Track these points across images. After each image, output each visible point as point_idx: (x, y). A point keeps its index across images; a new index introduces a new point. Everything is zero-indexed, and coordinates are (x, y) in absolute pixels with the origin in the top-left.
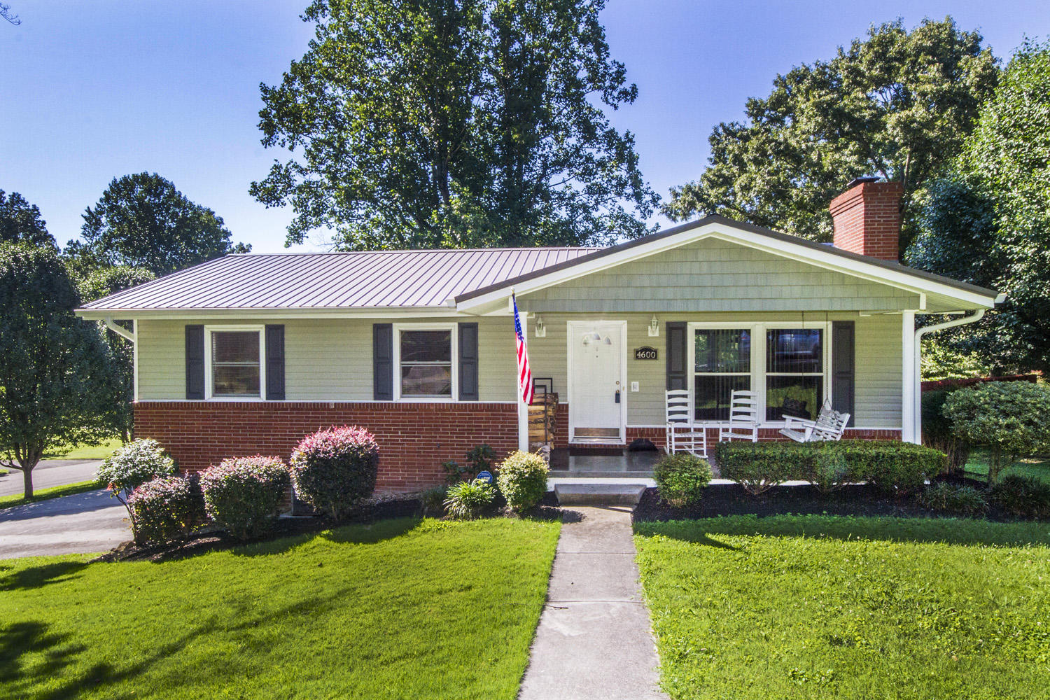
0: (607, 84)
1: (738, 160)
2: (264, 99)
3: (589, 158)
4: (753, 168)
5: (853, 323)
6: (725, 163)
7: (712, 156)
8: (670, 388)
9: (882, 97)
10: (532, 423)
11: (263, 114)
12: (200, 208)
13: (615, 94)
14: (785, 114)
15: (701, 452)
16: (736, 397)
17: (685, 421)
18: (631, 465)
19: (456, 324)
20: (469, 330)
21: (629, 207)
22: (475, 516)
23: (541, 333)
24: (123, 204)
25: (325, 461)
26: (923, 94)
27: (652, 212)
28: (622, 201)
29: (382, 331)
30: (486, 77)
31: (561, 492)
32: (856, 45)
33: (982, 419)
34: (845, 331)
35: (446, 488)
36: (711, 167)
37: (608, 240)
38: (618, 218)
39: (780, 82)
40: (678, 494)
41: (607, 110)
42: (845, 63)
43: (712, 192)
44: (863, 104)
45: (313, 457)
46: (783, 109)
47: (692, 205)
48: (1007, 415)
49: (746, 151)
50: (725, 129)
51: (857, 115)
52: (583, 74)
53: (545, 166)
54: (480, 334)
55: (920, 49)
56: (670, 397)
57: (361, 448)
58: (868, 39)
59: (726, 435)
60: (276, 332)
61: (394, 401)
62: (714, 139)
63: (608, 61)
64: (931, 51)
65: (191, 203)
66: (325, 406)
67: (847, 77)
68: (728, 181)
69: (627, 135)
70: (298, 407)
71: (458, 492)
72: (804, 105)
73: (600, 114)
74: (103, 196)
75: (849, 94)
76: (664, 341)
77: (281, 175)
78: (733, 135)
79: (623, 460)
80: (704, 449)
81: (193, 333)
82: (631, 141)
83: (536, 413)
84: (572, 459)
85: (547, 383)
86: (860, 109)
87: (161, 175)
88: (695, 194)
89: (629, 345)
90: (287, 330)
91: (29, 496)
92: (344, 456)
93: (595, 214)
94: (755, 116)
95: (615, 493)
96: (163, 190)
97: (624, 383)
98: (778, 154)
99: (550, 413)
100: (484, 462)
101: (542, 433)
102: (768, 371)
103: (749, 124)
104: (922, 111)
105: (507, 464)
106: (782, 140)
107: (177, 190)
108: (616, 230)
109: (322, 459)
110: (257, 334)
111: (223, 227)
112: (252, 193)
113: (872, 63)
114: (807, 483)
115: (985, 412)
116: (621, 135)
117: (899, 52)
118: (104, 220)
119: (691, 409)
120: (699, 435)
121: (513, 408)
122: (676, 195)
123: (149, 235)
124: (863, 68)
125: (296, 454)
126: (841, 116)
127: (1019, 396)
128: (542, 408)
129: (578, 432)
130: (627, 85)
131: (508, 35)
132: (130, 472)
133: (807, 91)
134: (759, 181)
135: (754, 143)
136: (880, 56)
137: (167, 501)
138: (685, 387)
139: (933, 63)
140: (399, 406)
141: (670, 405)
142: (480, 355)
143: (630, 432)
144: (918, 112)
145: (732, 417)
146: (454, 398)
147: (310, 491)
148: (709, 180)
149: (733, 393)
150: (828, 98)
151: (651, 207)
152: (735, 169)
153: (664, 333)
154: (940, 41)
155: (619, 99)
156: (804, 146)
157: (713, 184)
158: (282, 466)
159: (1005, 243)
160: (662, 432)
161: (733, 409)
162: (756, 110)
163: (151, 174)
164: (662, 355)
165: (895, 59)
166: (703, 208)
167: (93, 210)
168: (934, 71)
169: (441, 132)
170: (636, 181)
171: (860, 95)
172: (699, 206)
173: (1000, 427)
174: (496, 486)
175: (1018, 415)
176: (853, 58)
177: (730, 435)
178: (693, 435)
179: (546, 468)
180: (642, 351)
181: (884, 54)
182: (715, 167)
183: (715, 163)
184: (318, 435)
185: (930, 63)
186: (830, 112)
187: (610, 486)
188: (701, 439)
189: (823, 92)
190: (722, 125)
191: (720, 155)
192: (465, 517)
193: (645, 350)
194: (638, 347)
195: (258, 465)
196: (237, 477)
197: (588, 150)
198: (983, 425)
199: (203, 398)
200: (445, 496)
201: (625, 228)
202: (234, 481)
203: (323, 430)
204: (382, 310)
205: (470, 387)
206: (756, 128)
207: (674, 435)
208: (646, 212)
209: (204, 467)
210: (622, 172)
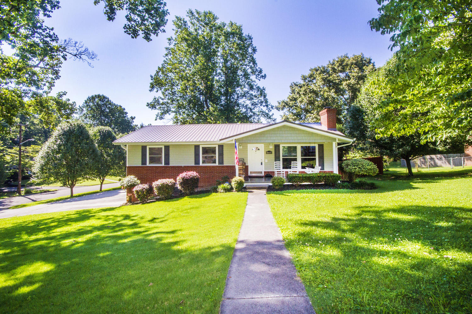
0: (257, 73)
1: (298, 93)
2: (152, 79)
3: (252, 95)
4: (303, 96)
5: (323, 144)
6: (295, 94)
7: (291, 92)
8: (275, 161)
9: (342, 75)
10: (240, 170)
11: (151, 84)
12: (117, 105)
13: (259, 76)
14: (313, 80)
15: (284, 177)
16: (293, 163)
17: (280, 169)
18: (265, 180)
19: (217, 145)
20: (221, 147)
21: (264, 109)
22: (225, 192)
23: (241, 147)
24: (91, 104)
25: (187, 180)
26: (354, 76)
27: (271, 110)
28: (262, 107)
29: (197, 147)
30: (219, 71)
31: (247, 186)
32: (334, 60)
33: (349, 167)
34: (321, 147)
35: (217, 186)
36: (290, 95)
37: (258, 118)
38: (261, 112)
39: (311, 70)
40: (277, 185)
41: (257, 81)
42: (330, 66)
43: (291, 102)
44: (336, 78)
45: (183, 179)
46: (312, 78)
47: (284, 106)
48: (355, 166)
49: (301, 91)
50: (295, 84)
51: (334, 81)
52: (249, 71)
53: (238, 97)
54: (224, 148)
55: (352, 64)
56: (276, 163)
57: (195, 176)
58: (337, 59)
59: (290, 172)
60: (167, 148)
61: (200, 165)
62: (291, 87)
63: (257, 68)
64: (356, 64)
65: (114, 104)
66: (181, 167)
67: (331, 70)
68: (295, 99)
69: (263, 88)
70: (173, 167)
71: (221, 187)
72: (319, 78)
73: (255, 81)
74: (85, 102)
75: (332, 75)
76: (274, 149)
77: (156, 101)
78: (297, 86)
79: (264, 179)
80: (285, 176)
81: (144, 148)
82: (264, 89)
83: (240, 167)
84: (249, 179)
85: (243, 160)
86: (335, 80)
87: (104, 95)
88: (286, 103)
89: (264, 150)
90: (170, 147)
91: (72, 196)
92: (192, 178)
93: (253, 111)
94: (304, 80)
95: (262, 186)
96: (105, 100)
97: (263, 160)
98: (311, 92)
99: (244, 168)
100: (227, 179)
101: (242, 172)
102: (302, 156)
103: (302, 82)
104: (353, 81)
105: (234, 180)
106: (311, 88)
107: (110, 99)
108: (260, 115)
109: (185, 179)
110: (162, 148)
111: (125, 111)
112: (147, 106)
113: (338, 66)
114: (310, 183)
115: (350, 165)
116: (261, 88)
117: (346, 64)
118: (84, 109)
119: (281, 166)
120: (283, 172)
121: (234, 167)
122: (279, 103)
123: (100, 114)
124: (336, 68)
125: (178, 178)
126: (329, 81)
127: (358, 162)
128: (242, 166)
129: (251, 172)
130: (263, 74)
131: (226, 61)
132: (130, 184)
133: (319, 74)
134: (305, 100)
135: (303, 89)
136: (340, 65)
137: (144, 190)
138: (279, 161)
139: (356, 67)
140: (202, 167)
141: (276, 165)
142: (224, 153)
143: (265, 172)
144: (352, 81)
145: (292, 168)
146: (217, 164)
147: (182, 187)
148: (290, 99)
149: (292, 162)
150: (325, 76)
151: (271, 109)
152: (298, 96)
153: (274, 147)
154: (358, 61)
155: (261, 78)
156: (319, 90)
157: (291, 100)
158: (174, 181)
159: (366, 123)
160: (274, 172)
161: (292, 166)
162: (304, 78)
163: (101, 95)
164: (273, 152)
165: (345, 66)
166: (288, 107)
167: (81, 106)
168: (356, 70)
169: (207, 87)
170: (266, 102)
171: (335, 76)
172: (287, 107)
173: (353, 169)
174: (231, 185)
175: (357, 166)
176: (333, 64)
177: (291, 173)
178: (282, 173)
179: (244, 181)
180: (268, 152)
181: (342, 64)
182: (291, 95)
183: (292, 93)
184: (184, 173)
185: (355, 67)
186: (326, 80)
187: (260, 185)
188: (284, 173)
189: (324, 75)
190: (293, 83)
191: (293, 91)
192: (223, 192)
193: (269, 151)
194: (267, 151)
195: (168, 181)
196: (163, 184)
197: (251, 92)
198: (350, 168)
199: (146, 165)
200: (217, 188)
201: (263, 115)
202: (163, 185)
203: (185, 172)
204: (198, 142)
205: (221, 161)
206: (304, 83)
207: (277, 173)
208: (270, 111)
209: (154, 181)
210: (262, 98)
